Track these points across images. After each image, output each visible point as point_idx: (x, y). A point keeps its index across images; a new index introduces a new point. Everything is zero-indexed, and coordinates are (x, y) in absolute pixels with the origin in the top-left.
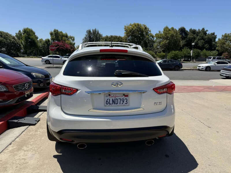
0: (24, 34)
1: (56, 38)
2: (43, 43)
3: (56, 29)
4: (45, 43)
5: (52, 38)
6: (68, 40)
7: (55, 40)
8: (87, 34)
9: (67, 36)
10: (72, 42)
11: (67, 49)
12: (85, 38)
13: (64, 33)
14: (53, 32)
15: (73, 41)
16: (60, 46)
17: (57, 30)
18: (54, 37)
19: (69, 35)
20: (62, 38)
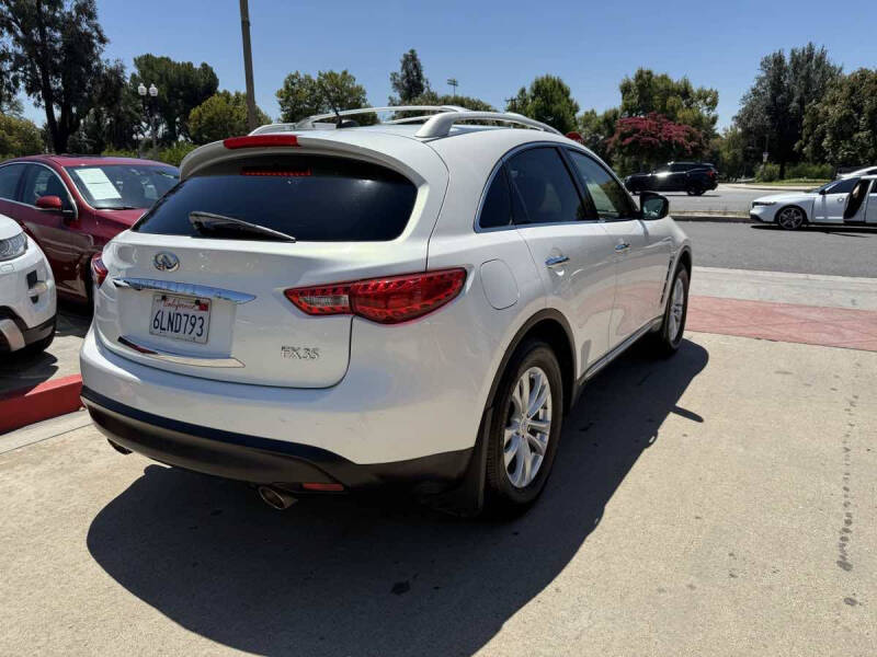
0: (533, 98)
1: (643, 102)
2: (593, 126)
3: (645, 69)
4: (602, 126)
5: (625, 104)
6: (688, 106)
7: (638, 110)
8: (764, 75)
9: (685, 92)
10: (705, 113)
11: (669, 144)
12: (755, 92)
13: (675, 81)
14: (633, 81)
15: (709, 110)
16: (643, 134)
17: (649, 73)
18: (636, 100)
19: (695, 87)
20: (664, 100)
